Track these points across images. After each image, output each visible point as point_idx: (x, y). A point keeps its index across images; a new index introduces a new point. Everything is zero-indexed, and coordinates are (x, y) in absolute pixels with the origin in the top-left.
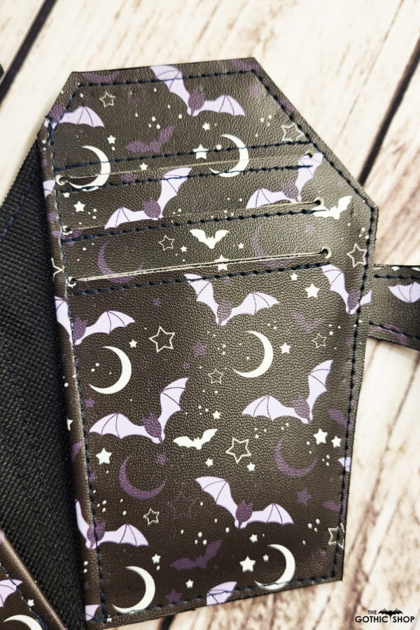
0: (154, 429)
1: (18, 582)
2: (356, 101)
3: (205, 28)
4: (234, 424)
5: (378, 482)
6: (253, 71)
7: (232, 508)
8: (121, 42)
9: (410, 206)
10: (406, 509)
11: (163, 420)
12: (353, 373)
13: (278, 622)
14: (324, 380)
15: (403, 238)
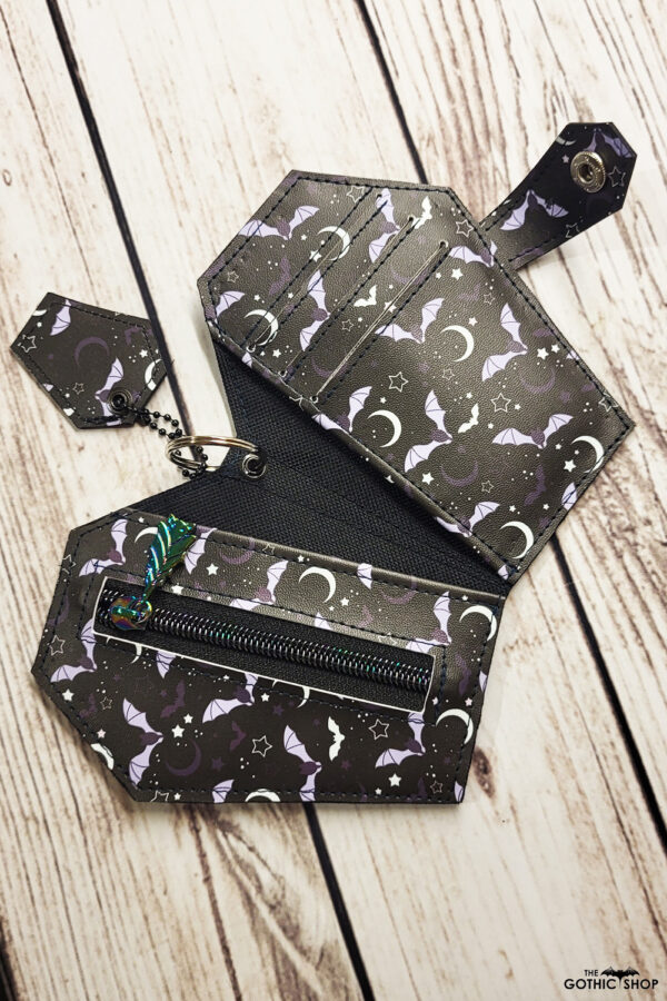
0: (441, 436)
1: (447, 594)
2: (374, 137)
3: (240, 181)
4: (484, 392)
5: (605, 351)
6: (299, 178)
7: (529, 440)
8: (199, 238)
9: (468, 169)
10: (637, 351)
11: (441, 426)
12: (527, 300)
13: (623, 487)
14: (513, 319)
15: (483, 192)
